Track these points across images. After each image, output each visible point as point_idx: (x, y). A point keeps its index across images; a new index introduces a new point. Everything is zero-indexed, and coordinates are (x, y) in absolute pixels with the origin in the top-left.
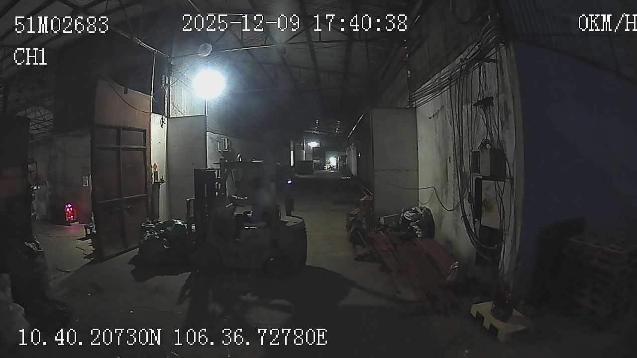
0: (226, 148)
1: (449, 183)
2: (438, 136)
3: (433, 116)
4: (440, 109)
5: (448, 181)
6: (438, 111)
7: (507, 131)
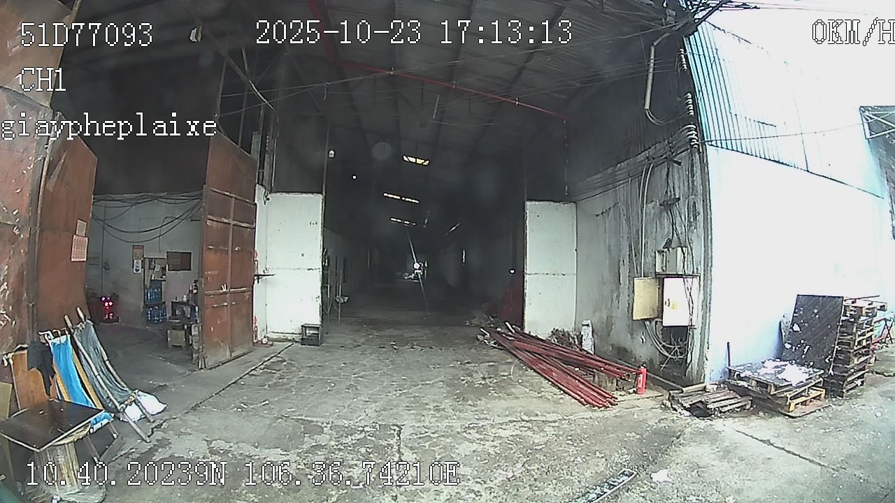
1: (622, 286)
2: (607, 235)
3: (602, 213)
4: (612, 206)
5: (620, 284)
6: (610, 209)
7: (695, 230)
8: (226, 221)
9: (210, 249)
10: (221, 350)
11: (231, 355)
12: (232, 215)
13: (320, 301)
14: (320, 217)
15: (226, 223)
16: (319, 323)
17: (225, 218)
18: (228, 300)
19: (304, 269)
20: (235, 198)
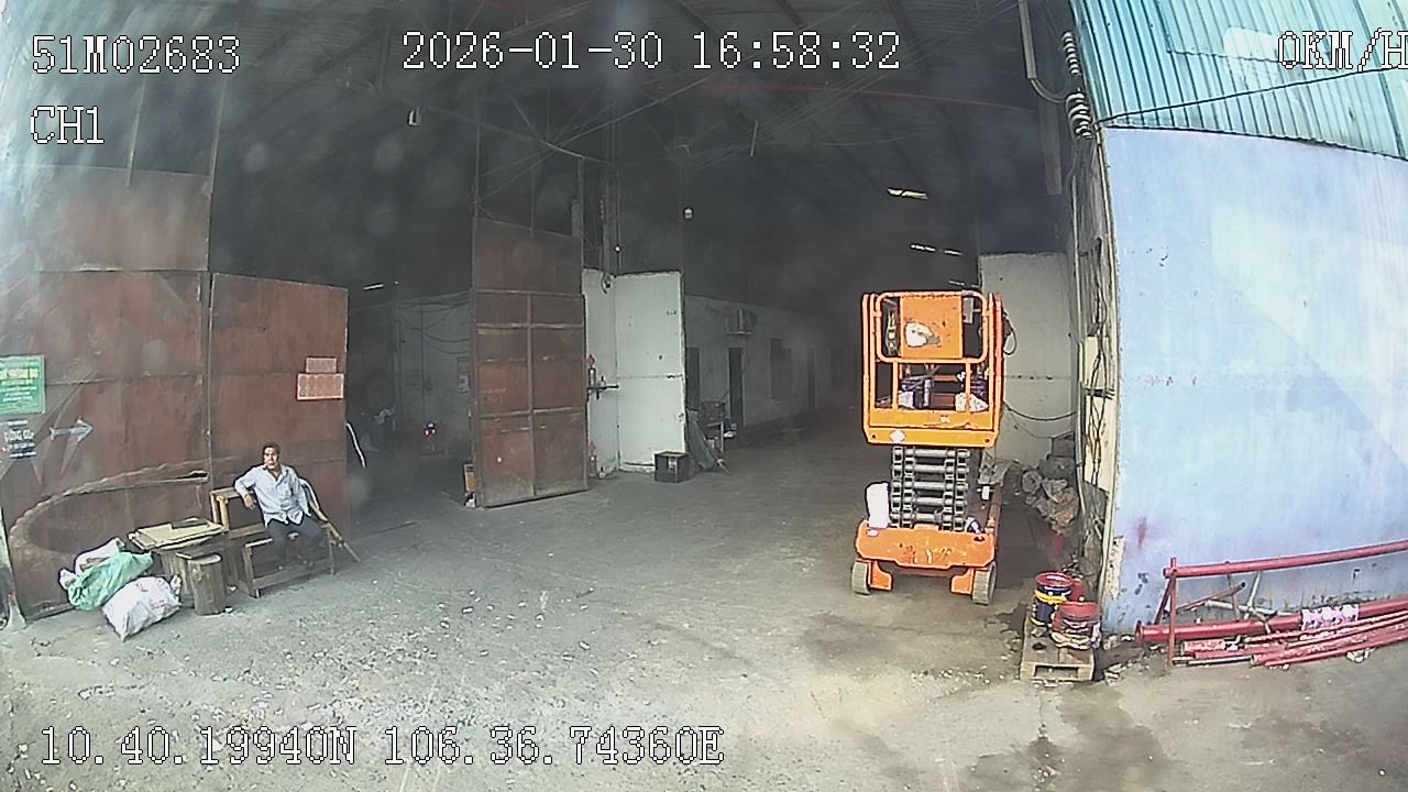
0: (741, 328)
8: (514, 325)
9: (489, 363)
10: (517, 485)
11: (535, 493)
12: (529, 316)
13: (684, 422)
14: (680, 304)
15: (516, 328)
16: (683, 450)
17: (517, 322)
18: (531, 424)
19: (663, 377)
20: (531, 295)
